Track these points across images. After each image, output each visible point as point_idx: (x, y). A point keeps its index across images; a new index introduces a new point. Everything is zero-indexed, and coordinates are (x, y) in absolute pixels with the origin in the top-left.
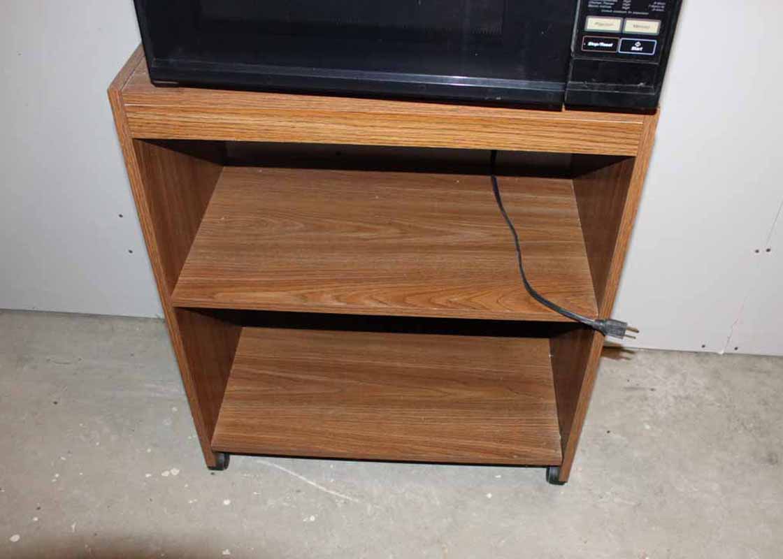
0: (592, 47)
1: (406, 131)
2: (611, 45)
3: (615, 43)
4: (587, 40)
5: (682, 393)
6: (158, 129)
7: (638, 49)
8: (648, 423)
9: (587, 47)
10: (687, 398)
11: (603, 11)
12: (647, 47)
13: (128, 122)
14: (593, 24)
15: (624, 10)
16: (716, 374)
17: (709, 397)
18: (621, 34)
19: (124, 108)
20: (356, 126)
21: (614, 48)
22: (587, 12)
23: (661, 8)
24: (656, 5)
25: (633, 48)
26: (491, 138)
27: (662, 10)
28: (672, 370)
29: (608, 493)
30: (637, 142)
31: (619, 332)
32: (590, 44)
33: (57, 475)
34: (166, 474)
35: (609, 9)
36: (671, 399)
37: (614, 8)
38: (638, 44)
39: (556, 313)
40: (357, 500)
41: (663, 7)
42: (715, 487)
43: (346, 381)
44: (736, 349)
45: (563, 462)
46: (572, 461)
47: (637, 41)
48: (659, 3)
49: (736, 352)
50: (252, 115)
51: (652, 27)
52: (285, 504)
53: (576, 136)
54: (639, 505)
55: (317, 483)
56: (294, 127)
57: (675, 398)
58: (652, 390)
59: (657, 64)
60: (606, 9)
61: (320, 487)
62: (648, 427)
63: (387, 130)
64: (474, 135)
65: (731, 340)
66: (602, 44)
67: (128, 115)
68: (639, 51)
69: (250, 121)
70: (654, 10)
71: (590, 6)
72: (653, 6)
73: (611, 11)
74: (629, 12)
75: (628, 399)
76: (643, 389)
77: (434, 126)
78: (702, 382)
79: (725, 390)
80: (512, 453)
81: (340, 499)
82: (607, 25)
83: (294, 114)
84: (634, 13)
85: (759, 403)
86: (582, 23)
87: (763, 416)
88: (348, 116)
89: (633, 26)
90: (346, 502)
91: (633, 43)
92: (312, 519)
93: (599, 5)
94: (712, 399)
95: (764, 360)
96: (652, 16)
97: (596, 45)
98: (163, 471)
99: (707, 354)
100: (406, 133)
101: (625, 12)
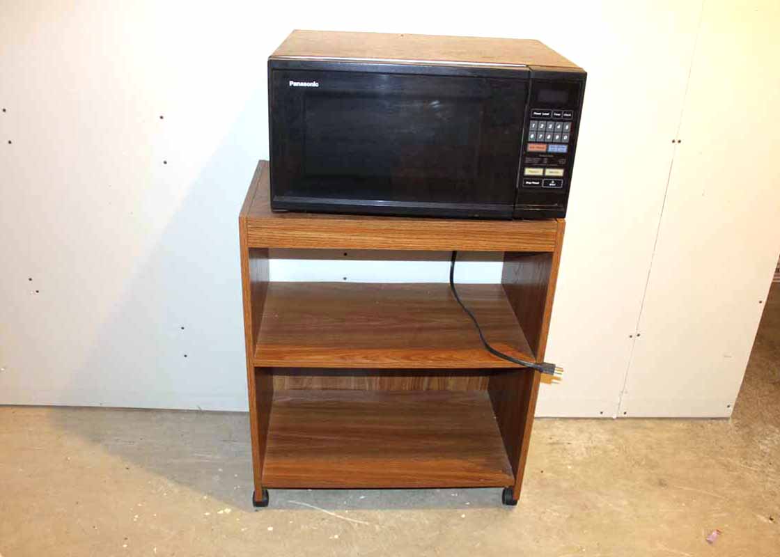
0: (528, 184)
2: (538, 183)
3: (541, 182)
4: (525, 181)
5: (590, 445)
6: (266, 242)
7: (553, 184)
8: (570, 465)
9: (525, 184)
10: (595, 448)
11: (533, 164)
12: (558, 183)
13: (248, 237)
14: (528, 171)
16: (614, 432)
17: (611, 447)
18: (544, 177)
19: (247, 227)
20: (388, 238)
21: (540, 185)
22: (525, 166)
23: (564, 162)
25: (550, 184)
26: (469, 243)
28: (581, 431)
29: (549, 510)
30: (554, 243)
31: (551, 370)
32: (527, 183)
33: (136, 516)
34: (221, 512)
35: (537, 163)
36: (584, 449)
37: (539, 163)
38: (553, 182)
39: (507, 362)
40: (367, 523)
42: (625, 503)
43: (352, 439)
44: (625, 413)
45: (515, 483)
46: (520, 491)
47: (552, 180)
48: (563, 159)
49: (626, 416)
50: (325, 232)
51: (560, 172)
52: (315, 528)
53: (517, 240)
54: (571, 517)
55: (336, 513)
56: (351, 240)
57: (587, 448)
58: (569, 444)
59: (564, 192)
60: (535, 163)
61: (339, 516)
62: (570, 467)
63: (407, 240)
64: (458, 242)
65: (621, 406)
66: (534, 183)
67: (249, 233)
68: (554, 186)
69: (325, 235)
70: (560, 163)
71: (526, 162)
72: (560, 161)
73: (538, 165)
74: (547, 165)
75: (552, 450)
76: (563, 444)
77: (435, 237)
78: (604, 437)
79: (621, 441)
80: (480, 478)
81: (354, 523)
82: (535, 172)
83: (353, 231)
84: (549, 165)
85: (647, 449)
86: (523, 171)
87: (652, 457)
89: (549, 172)
90: (359, 524)
91: (550, 182)
92: (336, 537)
93: (531, 161)
94: (613, 447)
95: (646, 421)
96: (559, 167)
97: (530, 183)
98: (219, 511)
99: (605, 419)
101: (545, 165)
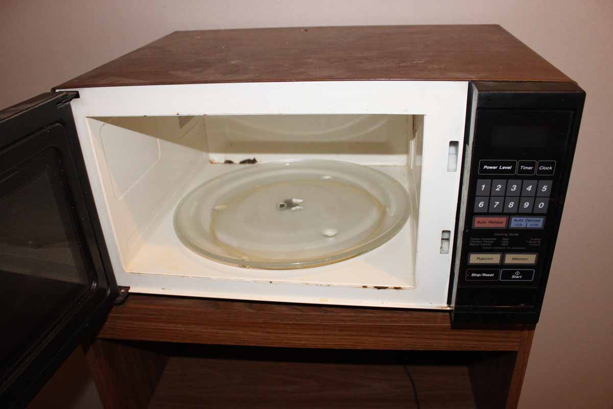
0: (475, 278)
1: (312, 336)
2: (492, 275)
3: (497, 274)
4: (470, 272)
7: (517, 277)
9: (470, 278)
11: (483, 248)
12: (526, 275)
14: (474, 259)
15: (503, 246)
18: (502, 266)
20: (269, 333)
21: (496, 277)
22: (470, 250)
23: (537, 243)
24: (533, 241)
25: (513, 277)
27: (539, 245)
30: (519, 340)
32: (473, 275)
35: (490, 246)
37: (493, 245)
38: (518, 273)
41: (539, 242)
47: (517, 271)
48: (535, 239)
51: (531, 259)
56: (217, 333)
59: (536, 288)
60: (487, 246)
63: (297, 336)
66: (484, 275)
68: (519, 279)
70: (531, 244)
71: (471, 244)
72: (530, 242)
73: (491, 248)
74: (508, 248)
82: (487, 259)
84: (513, 248)
86: (465, 258)
88: (262, 326)
89: (512, 259)
91: (513, 273)
93: (480, 243)
96: (529, 251)
97: (478, 275)
100: (313, 339)
101: (504, 248)
